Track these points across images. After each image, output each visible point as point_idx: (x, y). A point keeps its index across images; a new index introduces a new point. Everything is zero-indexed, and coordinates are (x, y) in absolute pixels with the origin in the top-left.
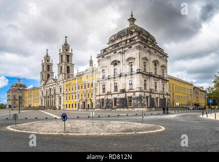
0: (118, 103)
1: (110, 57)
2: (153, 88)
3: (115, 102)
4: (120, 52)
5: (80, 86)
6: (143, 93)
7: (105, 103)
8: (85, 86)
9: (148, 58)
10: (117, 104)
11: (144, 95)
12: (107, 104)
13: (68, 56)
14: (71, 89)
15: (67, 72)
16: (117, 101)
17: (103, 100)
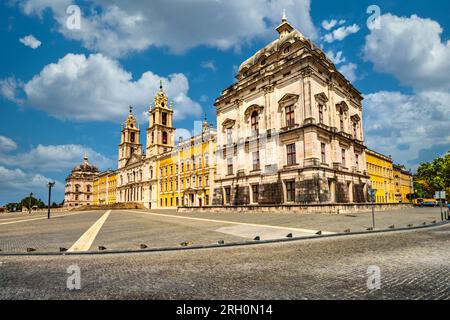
0: (262, 195)
2: (339, 160)
3: (256, 193)
4: (263, 87)
5: (186, 165)
6: (321, 172)
7: (233, 195)
9: (327, 94)
10: (260, 197)
11: (324, 175)
12: (236, 197)
13: (164, 115)
14: (169, 172)
15: (163, 142)
16: (260, 190)
17: (228, 189)
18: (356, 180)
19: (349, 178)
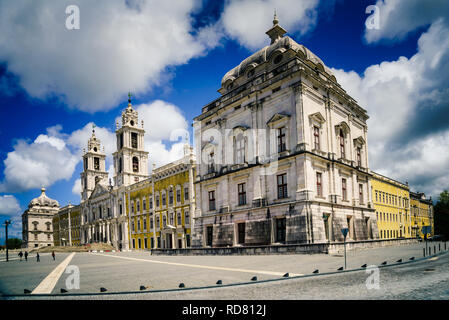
0: (249, 235)
1: (225, 119)
2: (339, 192)
3: (242, 232)
4: (250, 105)
5: (161, 199)
6: (315, 207)
7: (216, 234)
8: (171, 198)
9: (324, 115)
10: (247, 238)
11: (319, 209)
12: (220, 237)
13: (134, 136)
14: (142, 207)
15: (134, 170)
16: (247, 229)
17: (210, 228)
18: (358, 215)
19: (349, 212)
